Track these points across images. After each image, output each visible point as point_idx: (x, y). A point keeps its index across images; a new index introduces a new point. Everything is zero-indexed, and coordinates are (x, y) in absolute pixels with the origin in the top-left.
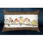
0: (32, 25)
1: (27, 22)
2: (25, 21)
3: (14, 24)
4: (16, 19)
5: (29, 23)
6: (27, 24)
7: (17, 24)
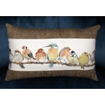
0: (80, 65)
1: (67, 57)
2: (63, 56)
3: (34, 63)
4: (40, 51)
5: (73, 61)
6: (68, 63)
7: (42, 63)
